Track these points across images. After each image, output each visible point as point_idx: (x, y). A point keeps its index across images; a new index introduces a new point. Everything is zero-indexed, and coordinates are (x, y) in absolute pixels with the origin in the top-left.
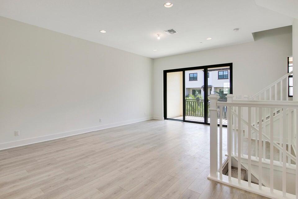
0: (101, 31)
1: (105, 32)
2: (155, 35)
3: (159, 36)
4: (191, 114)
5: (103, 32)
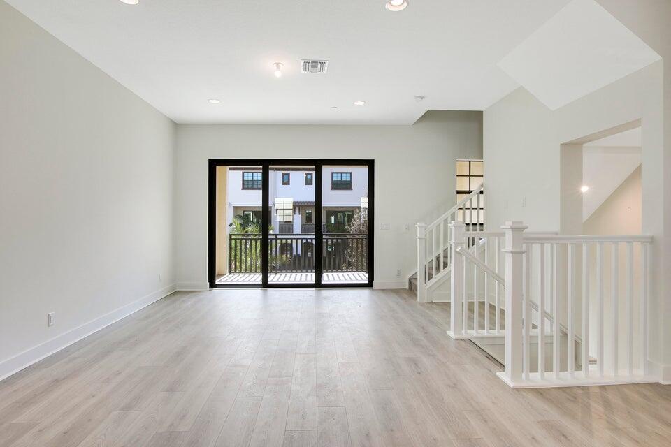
3: (278, 68)
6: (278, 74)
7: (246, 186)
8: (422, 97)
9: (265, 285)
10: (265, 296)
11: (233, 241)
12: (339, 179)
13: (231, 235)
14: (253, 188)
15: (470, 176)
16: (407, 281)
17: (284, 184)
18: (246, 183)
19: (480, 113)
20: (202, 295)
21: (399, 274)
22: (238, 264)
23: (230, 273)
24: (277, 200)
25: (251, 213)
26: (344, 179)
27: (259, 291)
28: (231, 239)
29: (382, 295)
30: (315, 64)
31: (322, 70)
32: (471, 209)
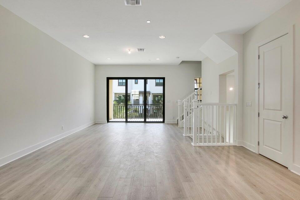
0: (84, 36)
1: (89, 37)
2: (127, 50)
4: (119, 116)
5: (86, 36)
6: (129, 53)
7: (120, 85)
8: (178, 57)
9: (127, 122)
10: (126, 125)
11: (115, 107)
12: (159, 82)
13: (114, 104)
14: (122, 85)
15: (200, 83)
16: (177, 121)
17: (135, 83)
18: (120, 83)
19: (201, 62)
20: (105, 125)
21: (174, 118)
22: (117, 115)
23: (114, 118)
24: (132, 91)
25: (122, 96)
26: (161, 82)
27: (124, 124)
28: (114, 106)
29: (167, 125)
30: (141, 50)
31: (143, 51)
32: (197, 95)
